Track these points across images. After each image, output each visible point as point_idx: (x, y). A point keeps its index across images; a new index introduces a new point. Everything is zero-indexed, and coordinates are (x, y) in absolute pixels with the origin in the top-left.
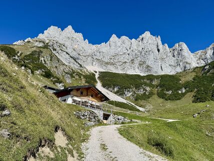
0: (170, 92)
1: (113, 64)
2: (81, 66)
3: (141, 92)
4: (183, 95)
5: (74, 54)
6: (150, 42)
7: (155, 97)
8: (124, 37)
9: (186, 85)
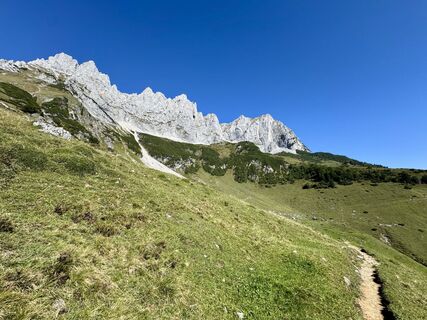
0: (214, 167)
1: (148, 123)
2: (113, 122)
3: (189, 164)
4: (225, 170)
5: (101, 102)
6: (187, 106)
7: (201, 170)
8: (159, 94)
9: (225, 161)
